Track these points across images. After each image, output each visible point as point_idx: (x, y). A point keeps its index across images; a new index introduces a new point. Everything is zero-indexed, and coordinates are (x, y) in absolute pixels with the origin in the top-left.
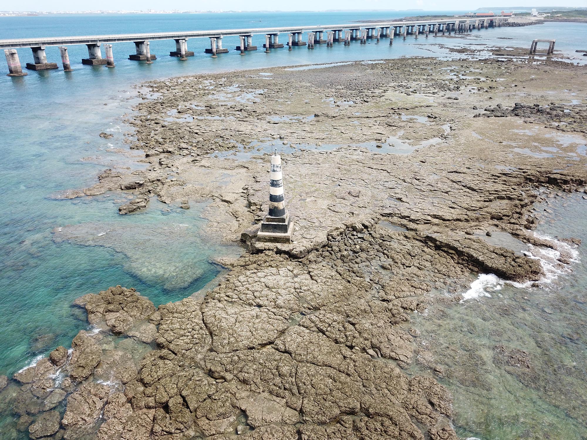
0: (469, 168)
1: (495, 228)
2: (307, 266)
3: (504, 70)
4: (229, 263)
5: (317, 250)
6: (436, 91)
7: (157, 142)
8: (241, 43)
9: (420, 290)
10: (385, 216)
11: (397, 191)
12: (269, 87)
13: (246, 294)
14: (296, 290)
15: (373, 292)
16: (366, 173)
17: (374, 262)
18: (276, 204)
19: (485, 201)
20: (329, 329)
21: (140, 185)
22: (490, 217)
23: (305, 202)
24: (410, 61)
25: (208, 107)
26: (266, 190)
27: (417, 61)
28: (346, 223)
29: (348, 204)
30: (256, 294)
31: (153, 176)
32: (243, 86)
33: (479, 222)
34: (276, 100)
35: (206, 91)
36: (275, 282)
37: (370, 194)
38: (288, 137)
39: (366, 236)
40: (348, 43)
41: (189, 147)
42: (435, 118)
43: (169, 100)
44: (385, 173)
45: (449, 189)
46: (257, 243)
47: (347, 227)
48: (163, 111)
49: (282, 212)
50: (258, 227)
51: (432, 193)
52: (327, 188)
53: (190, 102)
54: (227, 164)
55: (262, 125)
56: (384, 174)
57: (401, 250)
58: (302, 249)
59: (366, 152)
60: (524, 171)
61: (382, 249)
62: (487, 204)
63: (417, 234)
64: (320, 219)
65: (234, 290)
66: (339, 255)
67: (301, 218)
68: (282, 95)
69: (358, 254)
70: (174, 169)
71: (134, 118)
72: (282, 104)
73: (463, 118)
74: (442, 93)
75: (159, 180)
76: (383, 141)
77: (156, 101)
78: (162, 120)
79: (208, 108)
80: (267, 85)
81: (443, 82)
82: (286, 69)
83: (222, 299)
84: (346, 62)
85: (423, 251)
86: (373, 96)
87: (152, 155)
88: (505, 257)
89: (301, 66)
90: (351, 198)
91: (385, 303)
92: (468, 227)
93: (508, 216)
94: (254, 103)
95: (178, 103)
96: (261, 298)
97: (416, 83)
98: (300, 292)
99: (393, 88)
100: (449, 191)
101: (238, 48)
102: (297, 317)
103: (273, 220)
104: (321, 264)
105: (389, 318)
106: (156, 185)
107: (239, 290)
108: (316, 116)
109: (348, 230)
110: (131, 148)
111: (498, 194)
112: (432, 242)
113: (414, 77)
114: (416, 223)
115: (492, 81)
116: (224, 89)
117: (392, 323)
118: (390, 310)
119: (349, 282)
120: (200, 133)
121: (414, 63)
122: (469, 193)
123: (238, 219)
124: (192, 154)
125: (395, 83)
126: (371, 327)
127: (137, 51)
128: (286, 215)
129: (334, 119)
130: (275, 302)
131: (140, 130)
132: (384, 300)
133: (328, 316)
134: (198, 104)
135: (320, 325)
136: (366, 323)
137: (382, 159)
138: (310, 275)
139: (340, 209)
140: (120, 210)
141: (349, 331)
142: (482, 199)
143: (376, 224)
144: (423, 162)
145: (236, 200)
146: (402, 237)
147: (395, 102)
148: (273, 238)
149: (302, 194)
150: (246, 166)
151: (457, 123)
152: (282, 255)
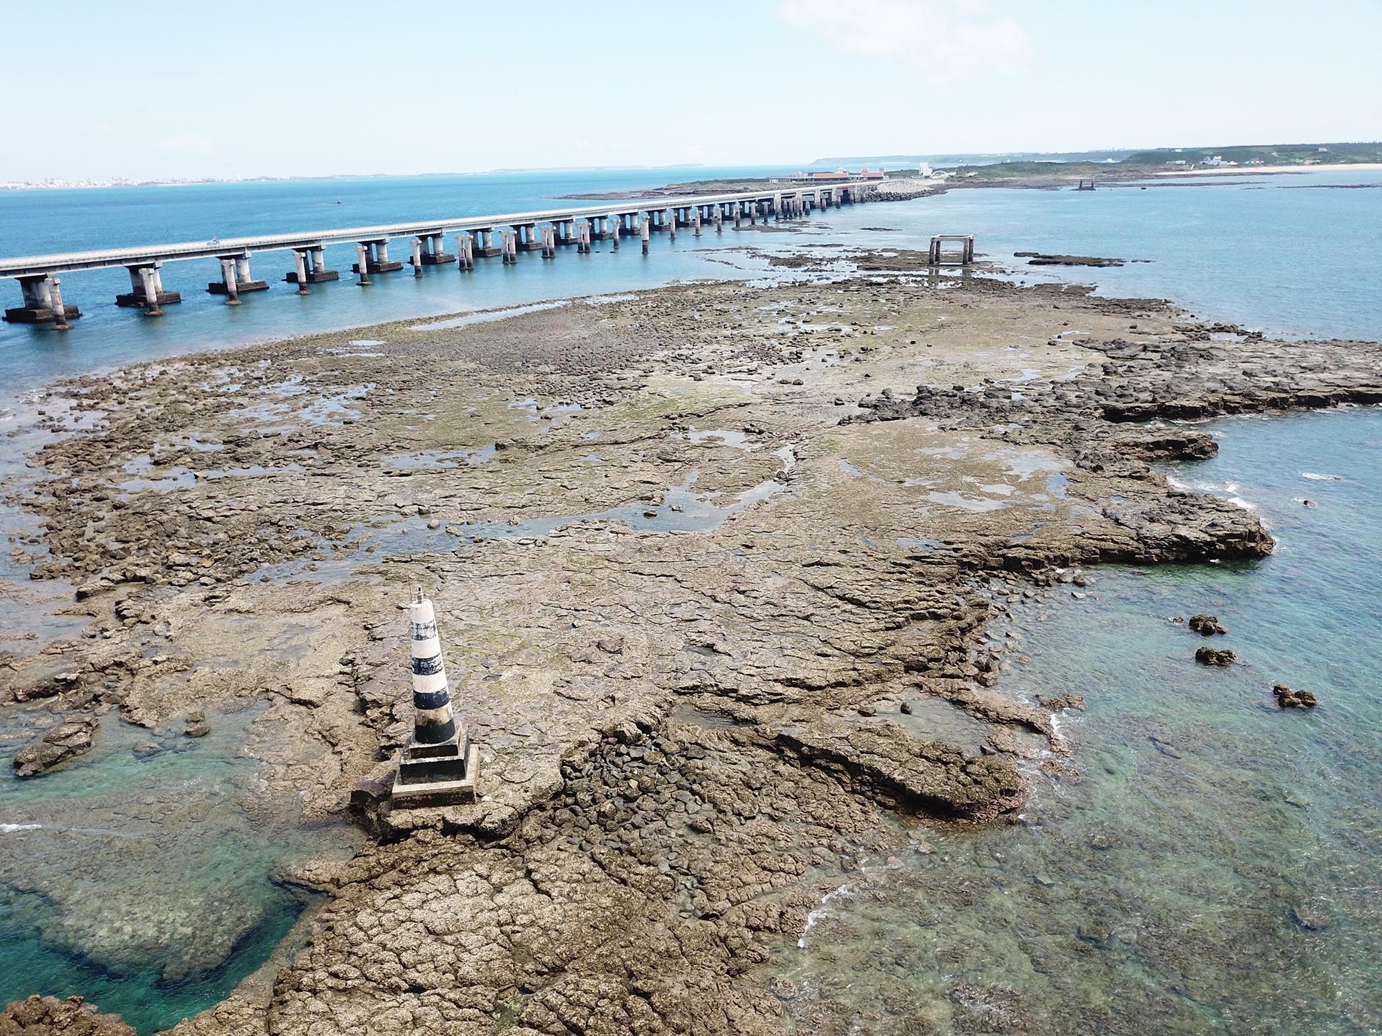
0: (845, 552)
1: (916, 693)
2: (523, 856)
3: (885, 304)
4: (326, 877)
5: (541, 808)
6: (754, 365)
7: (103, 553)
8: (298, 268)
9: (782, 874)
10: (684, 694)
11: (704, 625)
12: (379, 377)
13: (382, 962)
14: (504, 928)
15: (682, 897)
16: (630, 588)
17: (673, 819)
18: (431, 714)
19: (888, 629)
20: (591, 1021)
21: (69, 685)
22: (902, 669)
23: (500, 683)
24: (691, 293)
25: (231, 442)
26: (401, 661)
27: (706, 291)
28: (601, 727)
29: (601, 675)
30: (407, 957)
31: (101, 652)
32: (314, 378)
33: (883, 681)
34: (400, 410)
35: (223, 399)
36: (449, 915)
37: (644, 641)
38: (437, 509)
39: (649, 753)
40: (551, 253)
41: (194, 561)
42: (761, 432)
43: (125, 430)
44: (670, 584)
45: (811, 610)
46: (393, 813)
47: (604, 735)
48: (113, 463)
49: (450, 728)
50: (390, 769)
51: (777, 623)
52: (547, 636)
53: (181, 433)
54: (296, 597)
55: (371, 484)
56: (669, 586)
57: (728, 777)
58: (506, 813)
59: (624, 534)
60: (954, 546)
61: (688, 780)
62: (892, 635)
63: (757, 731)
64: (539, 725)
65: (350, 953)
66: (593, 814)
67: (494, 727)
68: (413, 397)
69: (636, 804)
70: (158, 628)
71: (36, 489)
72: (414, 422)
73: (817, 429)
74: (767, 371)
75: (119, 664)
76: (658, 500)
77: (91, 436)
78: (113, 489)
79: (232, 446)
80: (372, 373)
81: (765, 342)
82: (414, 328)
83: (320, 986)
84: (551, 302)
85: (776, 772)
86: (622, 388)
87: (95, 593)
88: (946, 764)
89: (449, 316)
90: (605, 657)
91: (710, 923)
92: (861, 698)
93: (938, 660)
94: (345, 423)
95: (150, 437)
96: (419, 967)
97: (711, 348)
98: (513, 932)
99: (664, 365)
100: (812, 615)
101: (292, 278)
102: (513, 1002)
103: (427, 753)
104: (555, 844)
105: (723, 961)
106: (114, 677)
107: (360, 954)
108: (499, 447)
109: (607, 743)
110: (33, 578)
111: (912, 609)
112: (792, 749)
113: (704, 334)
114: (753, 704)
115: (865, 332)
116: (266, 391)
117: (732, 973)
118: (724, 940)
119: (624, 882)
120: (218, 519)
121: (700, 297)
122: (852, 613)
123: (338, 749)
124: (203, 580)
125: (666, 352)
126: (685, 993)
127: (27, 298)
128: (458, 737)
129: (541, 452)
130: (456, 971)
131: (54, 523)
132: (706, 917)
133: (585, 987)
134: (205, 436)
135: (569, 1013)
136: (675, 987)
137: (660, 549)
138: (532, 880)
139: (582, 689)
140: (18, 765)
141: (638, 1018)
142: (882, 625)
143: (668, 716)
144: (747, 547)
145: (328, 694)
146: (727, 744)
147: (672, 401)
148: (432, 795)
149: (491, 661)
150: (344, 597)
151: (807, 441)
152: (459, 837)
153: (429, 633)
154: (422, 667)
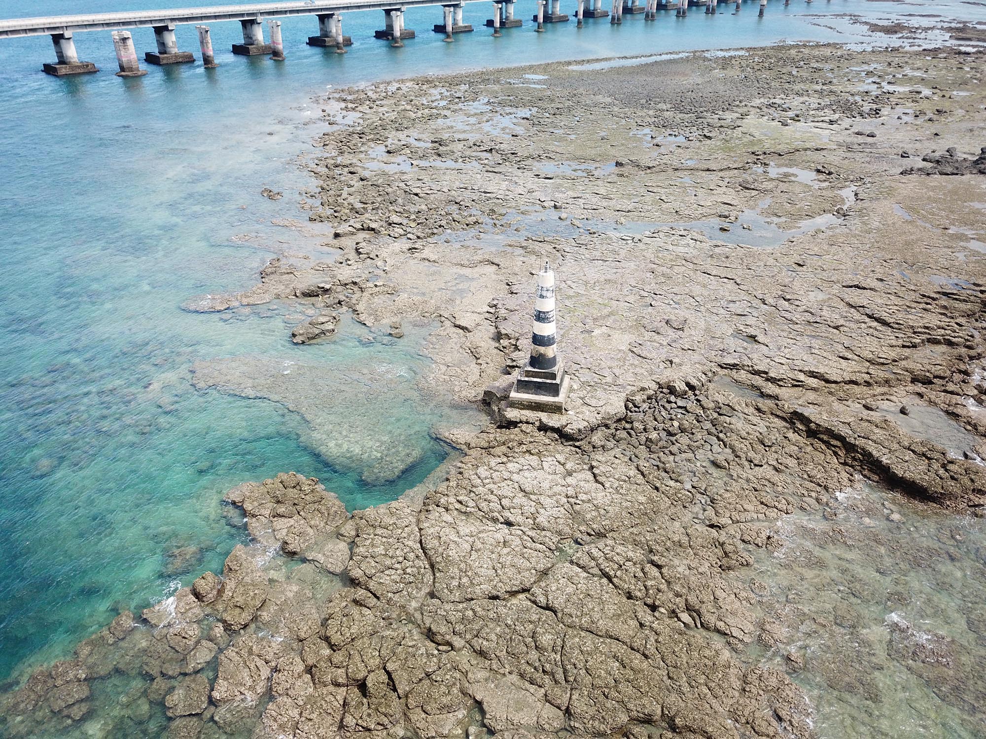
0: (882, 280)
1: (917, 400)
2: (589, 456)
3: (968, 72)
4: (462, 441)
5: (607, 426)
6: (837, 116)
7: (352, 209)
8: (495, 16)
9: (775, 510)
10: (726, 368)
11: (750, 320)
12: (540, 104)
13: (489, 501)
14: (570, 500)
15: (697, 509)
16: (698, 283)
17: (700, 454)
18: (542, 349)
19: (904, 346)
20: (619, 573)
21: (326, 291)
22: (909, 379)
23: (592, 337)
24: (793, 52)
25: (436, 142)
26: (527, 311)
27: (806, 51)
28: (658, 380)
29: (665, 343)
30: (505, 502)
31: (345, 274)
32: (495, 100)
33: (890, 386)
34: (552, 130)
35: (434, 111)
36: (535, 482)
37: (702, 324)
38: (567, 206)
39: (691, 405)
40: (684, 13)
41: (405, 222)
42: (830, 173)
43: (372, 127)
44: (730, 285)
45: (842, 322)
46: (509, 409)
47: (660, 386)
48: (362, 149)
49: (553, 362)
50: (511, 381)
51: (811, 328)
52: (630, 310)
53: (406, 132)
54: (465, 256)
55: (526, 180)
56: (729, 286)
57: (748, 433)
58: (582, 425)
59: (701, 242)
60: (982, 288)
61: (717, 429)
62: (907, 352)
63: (777, 405)
64: (614, 371)
65: (471, 491)
66: (643, 439)
67: (583, 366)
68: (562, 120)
69: (675, 438)
70: (380, 263)
71: (316, 161)
72: (561, 139)
73: (880, 176)
74: (846, 122)
75: (355, 283)
76: (733, 218)
77: (351, 129)
78: (361, 167)
79: (436, 145)
80: (536, 101)
81: (850, 98)
82: (571, 68)
83: (451, 507)
84: (677, 53)
85: (786, 437)
86: (721, 126)
87: (345, 235)
88: (929, 459)
89: (597, 60)
90: (670, 332)
91: (714, 531)
92: (868, 396)
93: (943, 378)
94: (513, 136)
95: (386, 133)
96: (512, 510)
97: (802, 99)
98: (575, 504)
99: (759, 111)
100: (841, 326)
101: (490, 23)
102: (569, 547)
103: (536, 375)
104: (612, 453)
105: (718, 558)
106: (351, 291)
107: (477, 493)
108: (618, 164)
109: (662, 392)
110: (311, 220)
111: (929, 334)
112: (802, 422)
113: (798, 87)
114: (778, 385)
115: (944, 96)
116: (463, 108)
117: (723, 568)
118: (722, 545)
119: (657, 489)
120: (422, 195)
121: (801, 55)
122: (876, 330)
123: (480, 361)
124: (409, 236)
125: (762, 100)
126: (687, 572)
127: (321, 30)
128: (558, 369)
129: (649, 171)
130: (535, 519)
131: (325, 186)
132: (712, 526)
133: (618, 551)
134: (420, 136)
135: (604, 565)
136: (680, 566)
137: (727, 257)
138: (593, 473)
139: (650, 351)
140: (294, 335)
141: (651, 580)
142: (900, 342)
143: (710, 382)
144: (799, 265)
145: (478, 325)
146: (751, 410)
147: (760, 140)
148: (535, 403)
149: (588, 321)
150: (496, 261)
151: (869, 185)
152: (549, 434)
153: (549, 294)
154: (541, 317)
